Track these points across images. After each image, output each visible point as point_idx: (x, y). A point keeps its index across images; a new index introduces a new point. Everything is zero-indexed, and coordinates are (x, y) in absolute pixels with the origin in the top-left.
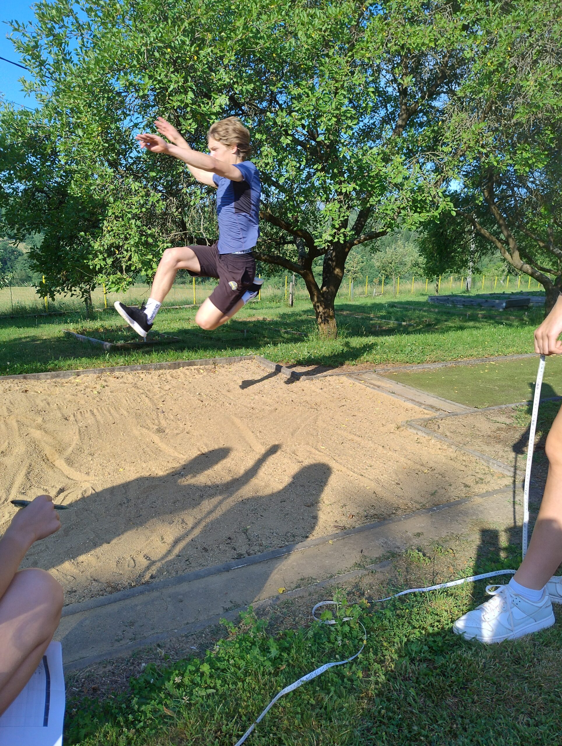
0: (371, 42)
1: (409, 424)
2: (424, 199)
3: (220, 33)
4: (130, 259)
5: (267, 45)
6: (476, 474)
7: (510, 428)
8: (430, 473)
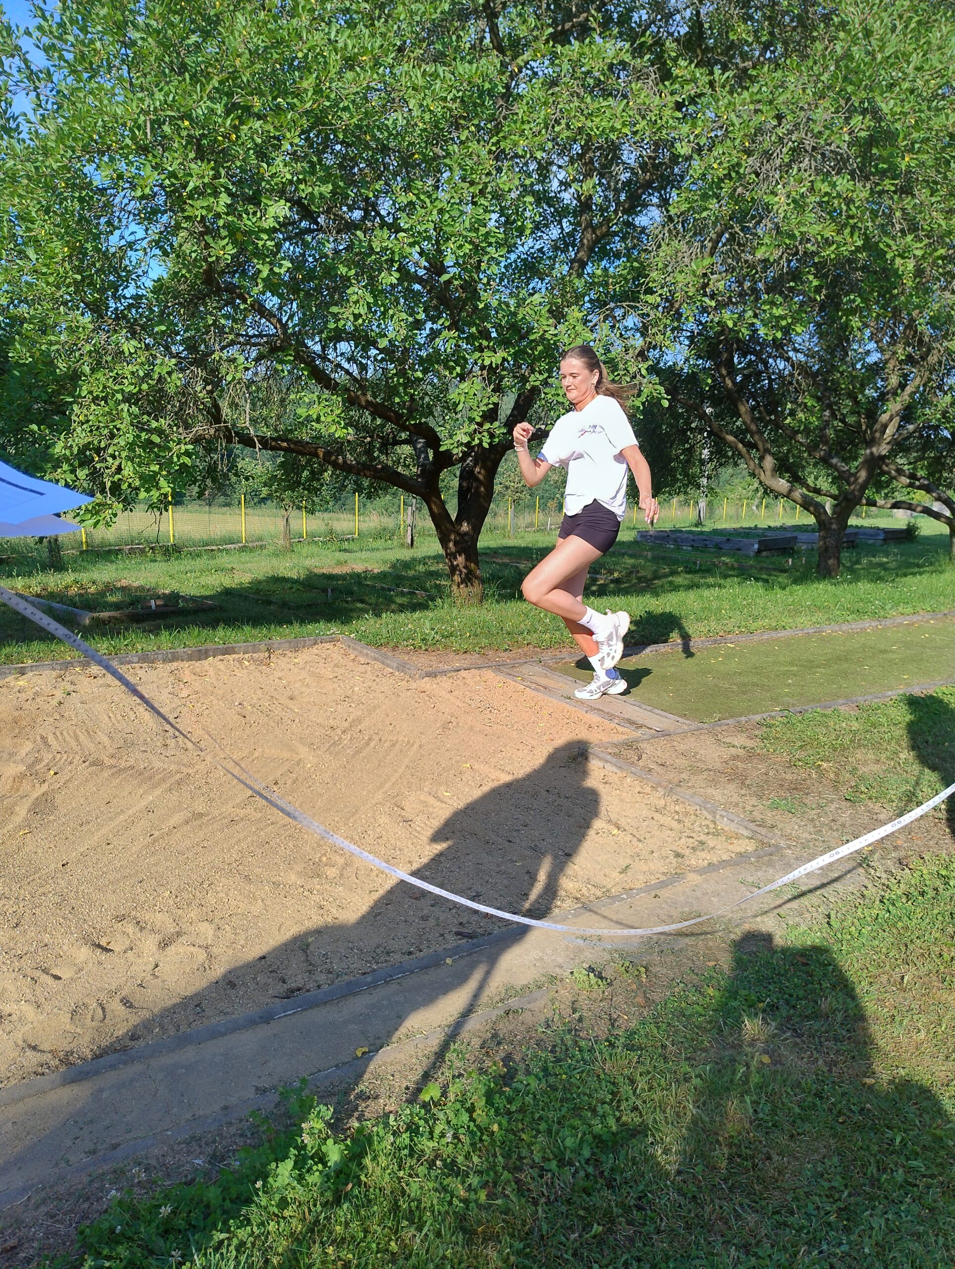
0: (529, 122)
1: (592, 751)
4: (119, 469)
5: (355, 120)
6: (694, 835)
7: (751, 755)
8: (622, 834)
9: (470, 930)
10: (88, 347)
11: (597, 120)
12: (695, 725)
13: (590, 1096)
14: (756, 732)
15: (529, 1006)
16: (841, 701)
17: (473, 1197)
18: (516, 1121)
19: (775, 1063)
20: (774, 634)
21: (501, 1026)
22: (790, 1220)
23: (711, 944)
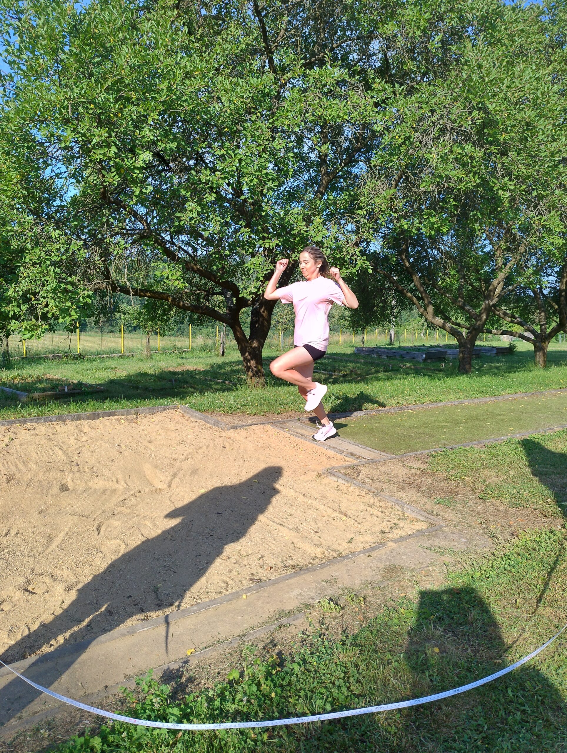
0: (291, 111)
1: (330, 472)
2: (343, 256)
3: (144, 94)
4: (47, 305)
5: (191, 107)
6: (391, 520)
7: (424, 473)
8: (349, 520)
9: (258, 578)
10: (30, 234)
11: (330, 111)
12: (391, 456)
13: (331, 675)
14: (427, 460)
15: (293, 622)
16: (475, 442)
17: (259, 738)
18: (286, 690)
19: (442, 652)
20: (435, 405)
21: (276, 635)
22: (454, 745)
23: (402, 583)
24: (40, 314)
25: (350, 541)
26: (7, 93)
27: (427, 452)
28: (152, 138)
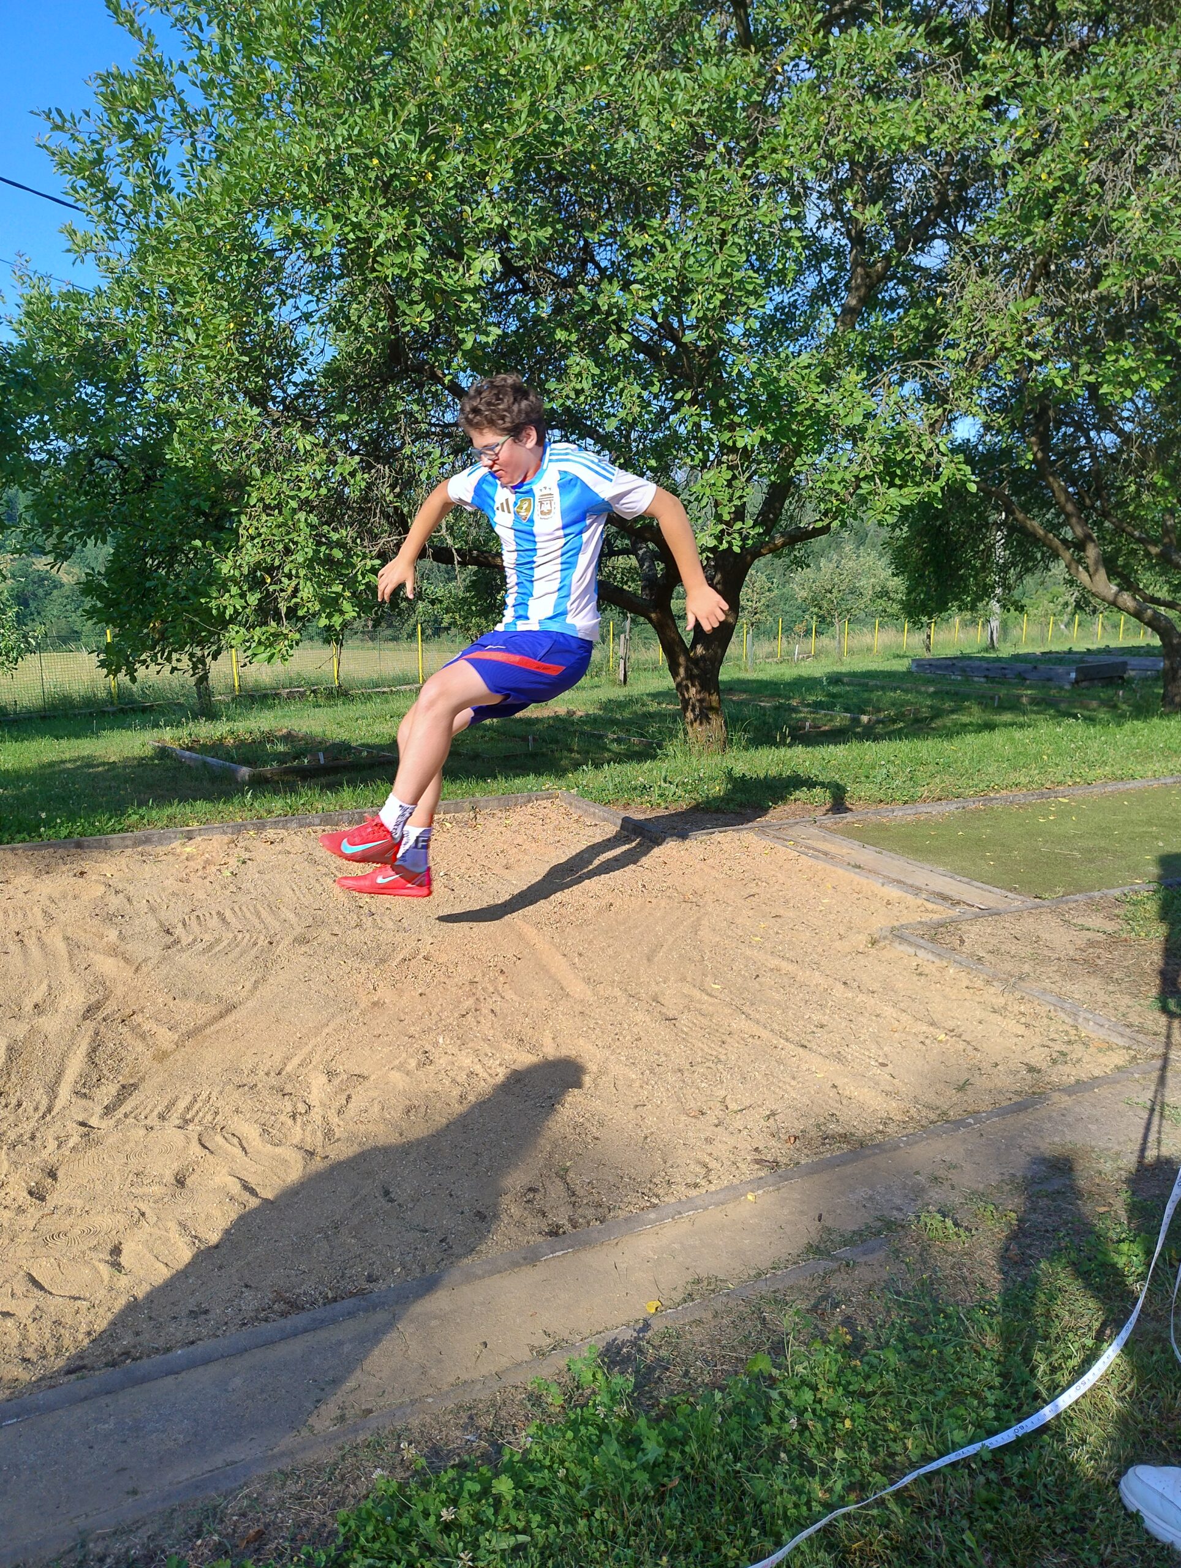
0: (794, 136)
1: (898, 934)
2: (909, 457)
3: (481, 124)
4: (296, 590)
5: (579, 146)
6: (1050, 1044)
7: (1115, 940)
8: (952, 1041)
9: (769, 1158)
10: (256, 445)
11: (884, 127)
12: (1031, 902)
13: (971, 1378)
14: (1118, 912)
15: (865, 1258)
20: (1119, 785)
24: (284, 611)
25: (961, 1088)
26: (199, 151)
27: (1117, 893)
28: (498, 221)
